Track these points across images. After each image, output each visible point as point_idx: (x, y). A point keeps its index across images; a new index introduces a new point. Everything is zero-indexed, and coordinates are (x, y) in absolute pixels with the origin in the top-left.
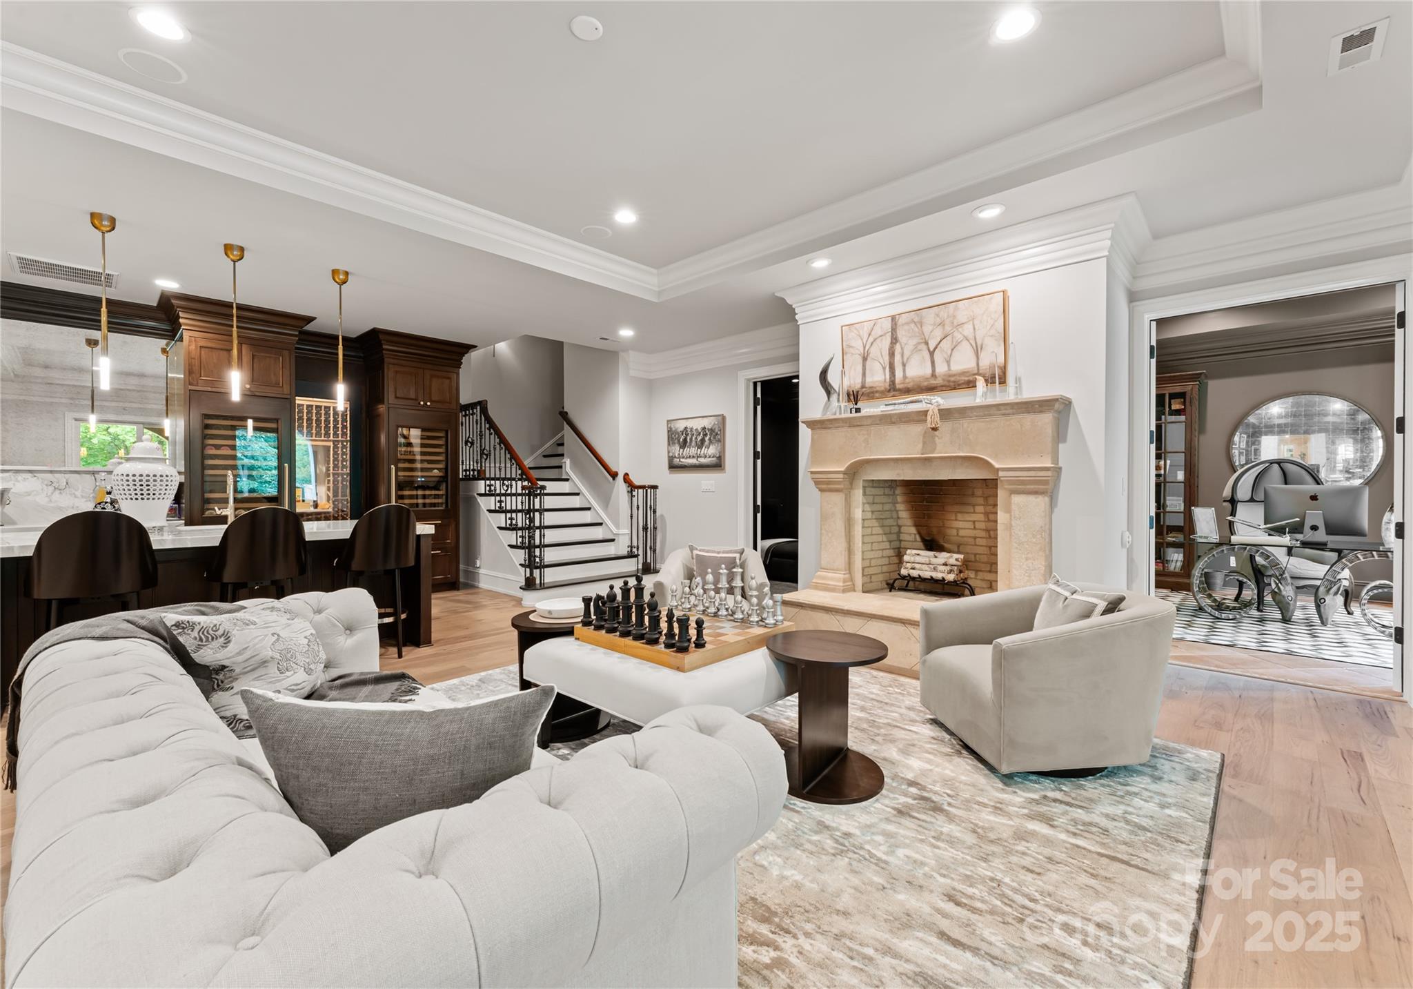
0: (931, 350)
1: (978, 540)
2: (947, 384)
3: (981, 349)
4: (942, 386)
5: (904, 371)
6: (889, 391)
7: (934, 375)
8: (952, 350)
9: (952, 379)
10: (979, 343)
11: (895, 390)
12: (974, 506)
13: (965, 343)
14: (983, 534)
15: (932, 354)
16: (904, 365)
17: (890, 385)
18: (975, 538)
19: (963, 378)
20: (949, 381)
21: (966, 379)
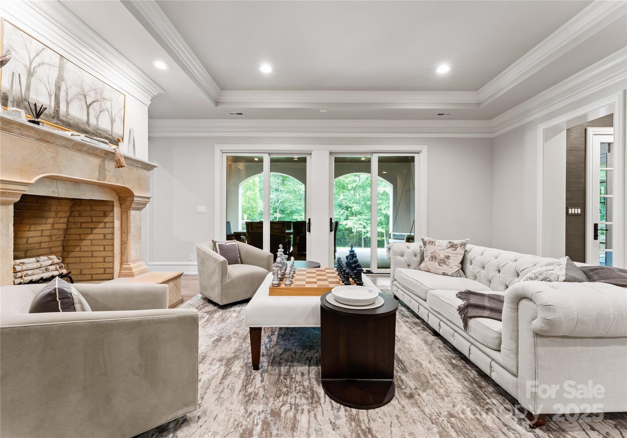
0: (88, 104)
1: (42, 244)
2: (94, 132)
3: (114, 121)
4: (92, 133)
5: (67, 107)
6: (53, 117)
7: (88, 123)
8: (100, 112)
9: (99, 132)
10: (113, 117)
11: (58, 118)
12: (47, 218)
13: (106, 112)
14: (47, 239)
15: (88, 107)
16: (68, 103)
17: (54, 113)
18: (40, 243)
19: (104, 134)
20: (97, 132)
21: (106, 135)
